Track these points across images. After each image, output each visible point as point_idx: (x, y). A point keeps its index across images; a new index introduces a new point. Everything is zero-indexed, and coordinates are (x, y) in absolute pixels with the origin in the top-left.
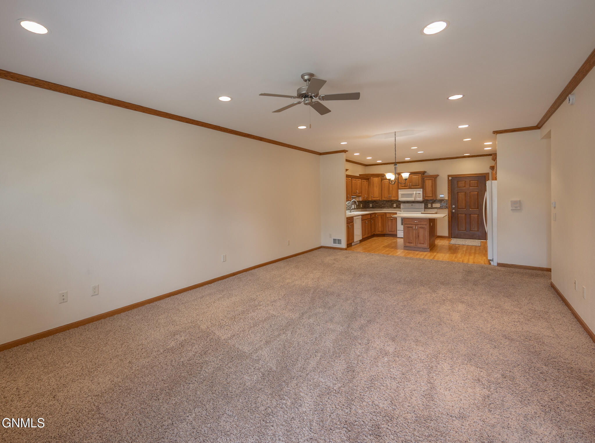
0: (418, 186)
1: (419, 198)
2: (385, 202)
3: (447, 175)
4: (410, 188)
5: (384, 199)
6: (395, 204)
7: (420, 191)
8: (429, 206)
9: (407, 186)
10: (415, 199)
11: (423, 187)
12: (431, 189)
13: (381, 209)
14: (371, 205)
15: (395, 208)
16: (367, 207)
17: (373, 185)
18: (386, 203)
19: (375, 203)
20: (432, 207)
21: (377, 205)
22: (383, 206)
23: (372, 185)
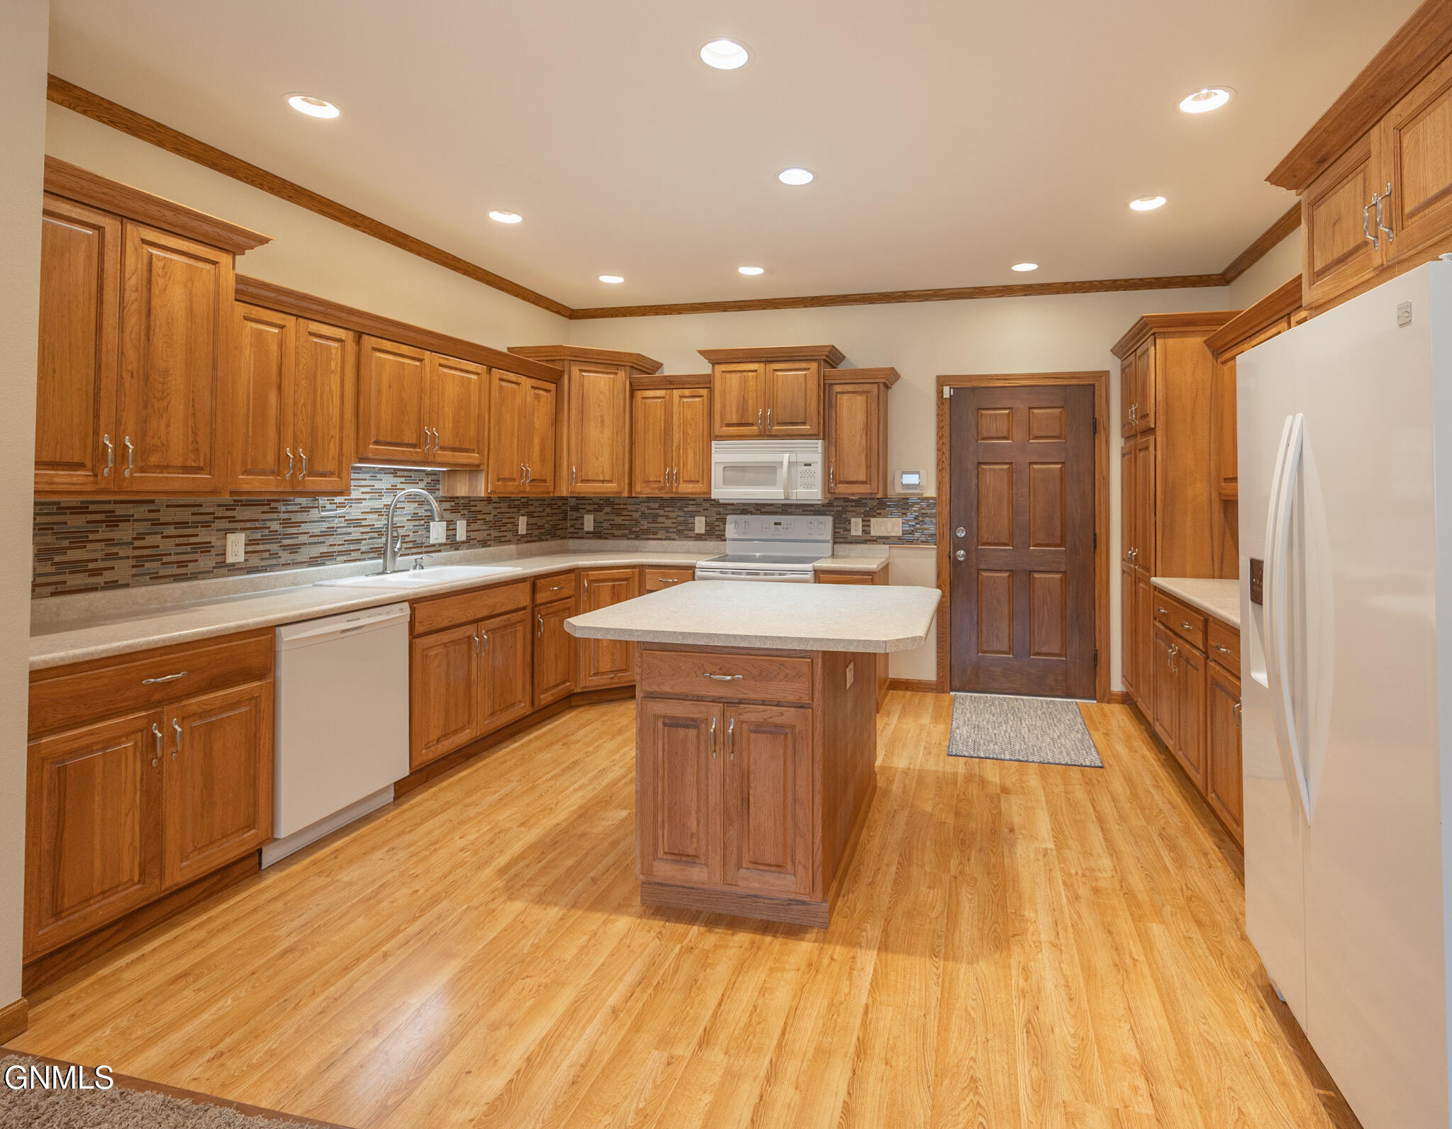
0: (804, 423)
1: (808, 486)
2: (656, 506)
3: (935, 377)
4: (766, 435)
5: (641, 489)
6: (703, 519)
7: (813, 452)
8: (856, 527)
9: (752, 425)
10: (786, 493)
11: (826, 431)
12: (864, 441)
13: (637, 543)
14: (589, 522)
15: (699, 537)
16: (572, 530)
17: (582, 412)
18: (661, 512)
19: (608, 509)
20: (867, 537)
21: (618, 520)
22: (645, 524)
23: (574, 413)
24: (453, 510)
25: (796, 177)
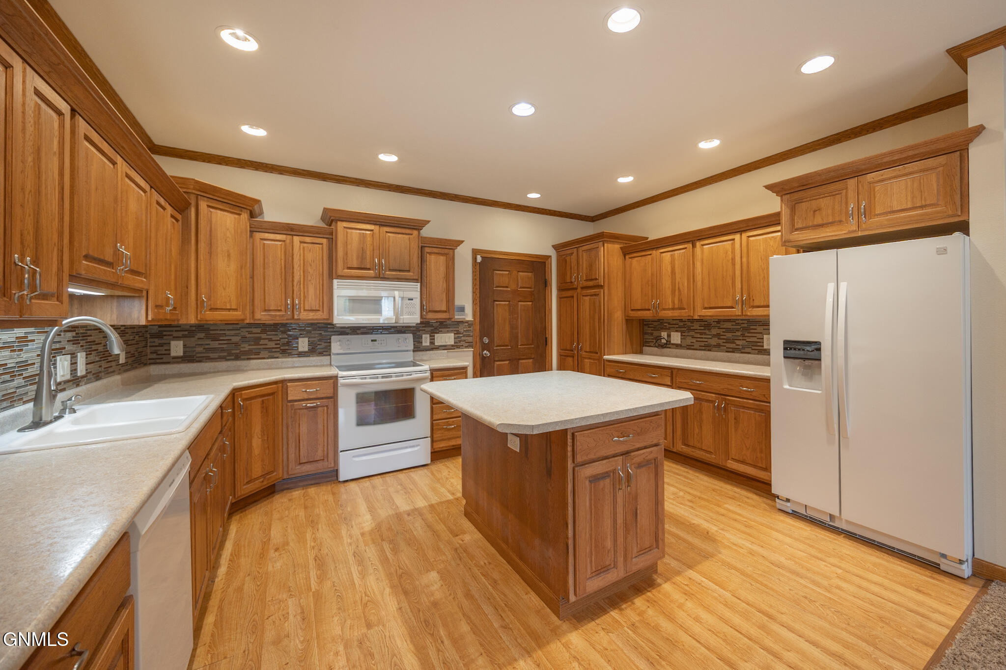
0: (409, 271)
1: (410, 313)
2: (259, 330)
3: (472, 250)
4: (380, 277)
5: (261, 316)
6: (306, 340)
7: (413, 290)
8: (426, 341)
9: (369, 269)
10: (397, 318)
11: (421, 279)
13: (238, 363)
14: (177, 348)
15: (301, 354)
16: (154, 356)
17: (210, 244)
18: (264, 336)
19: (202, 335)
20: (433, 346)
21: (215, 344)
22: (246, 347)
23: (202, 245)
24: (74, 341)
25: (523, 110)
